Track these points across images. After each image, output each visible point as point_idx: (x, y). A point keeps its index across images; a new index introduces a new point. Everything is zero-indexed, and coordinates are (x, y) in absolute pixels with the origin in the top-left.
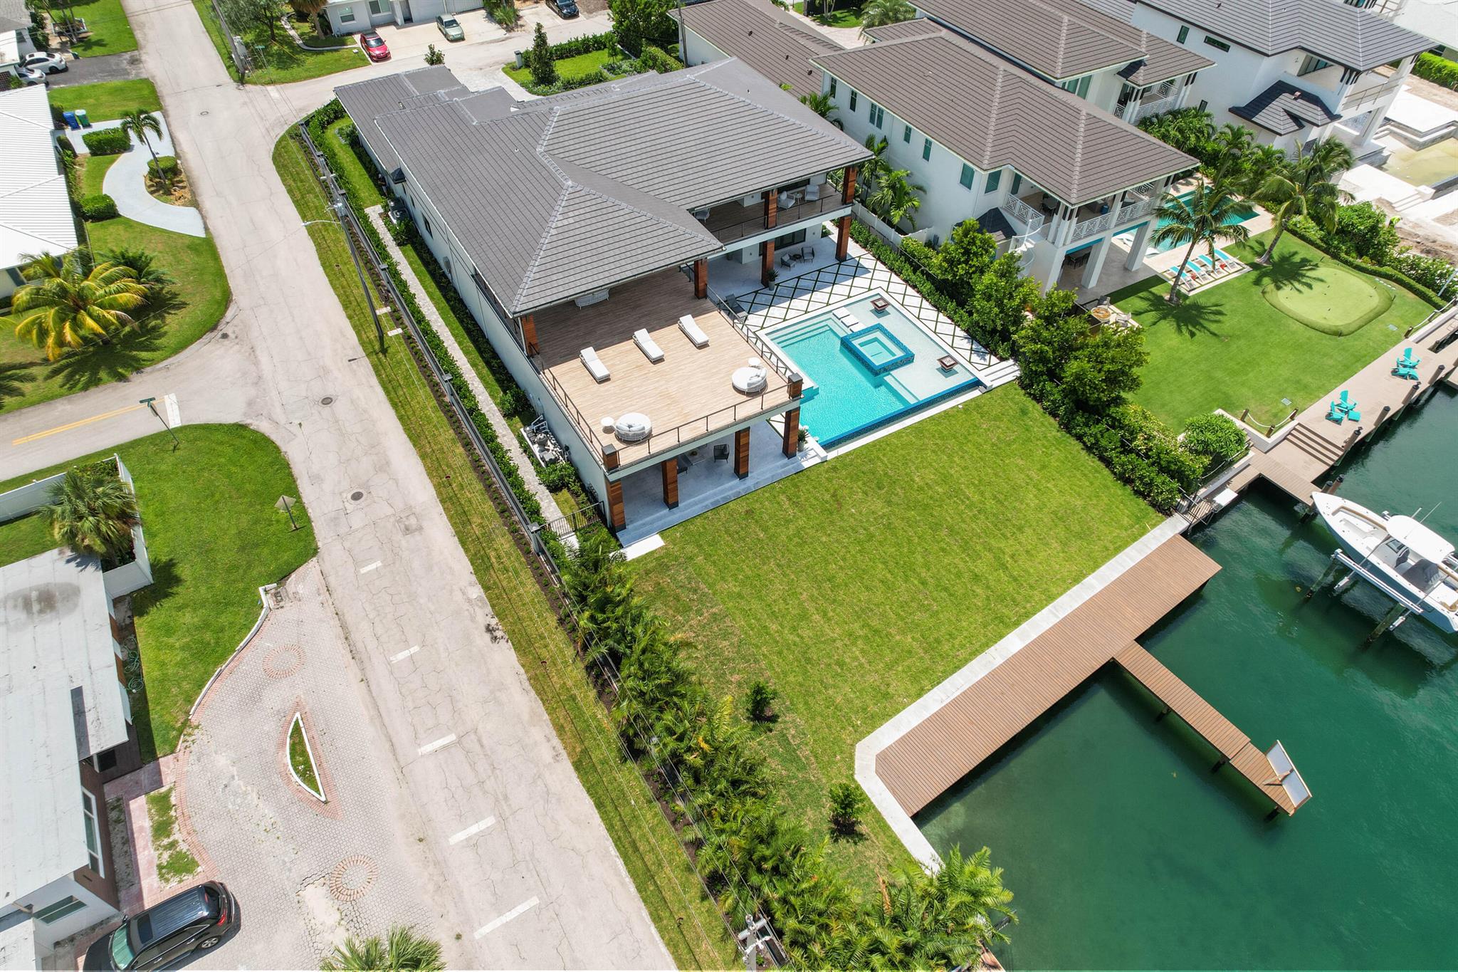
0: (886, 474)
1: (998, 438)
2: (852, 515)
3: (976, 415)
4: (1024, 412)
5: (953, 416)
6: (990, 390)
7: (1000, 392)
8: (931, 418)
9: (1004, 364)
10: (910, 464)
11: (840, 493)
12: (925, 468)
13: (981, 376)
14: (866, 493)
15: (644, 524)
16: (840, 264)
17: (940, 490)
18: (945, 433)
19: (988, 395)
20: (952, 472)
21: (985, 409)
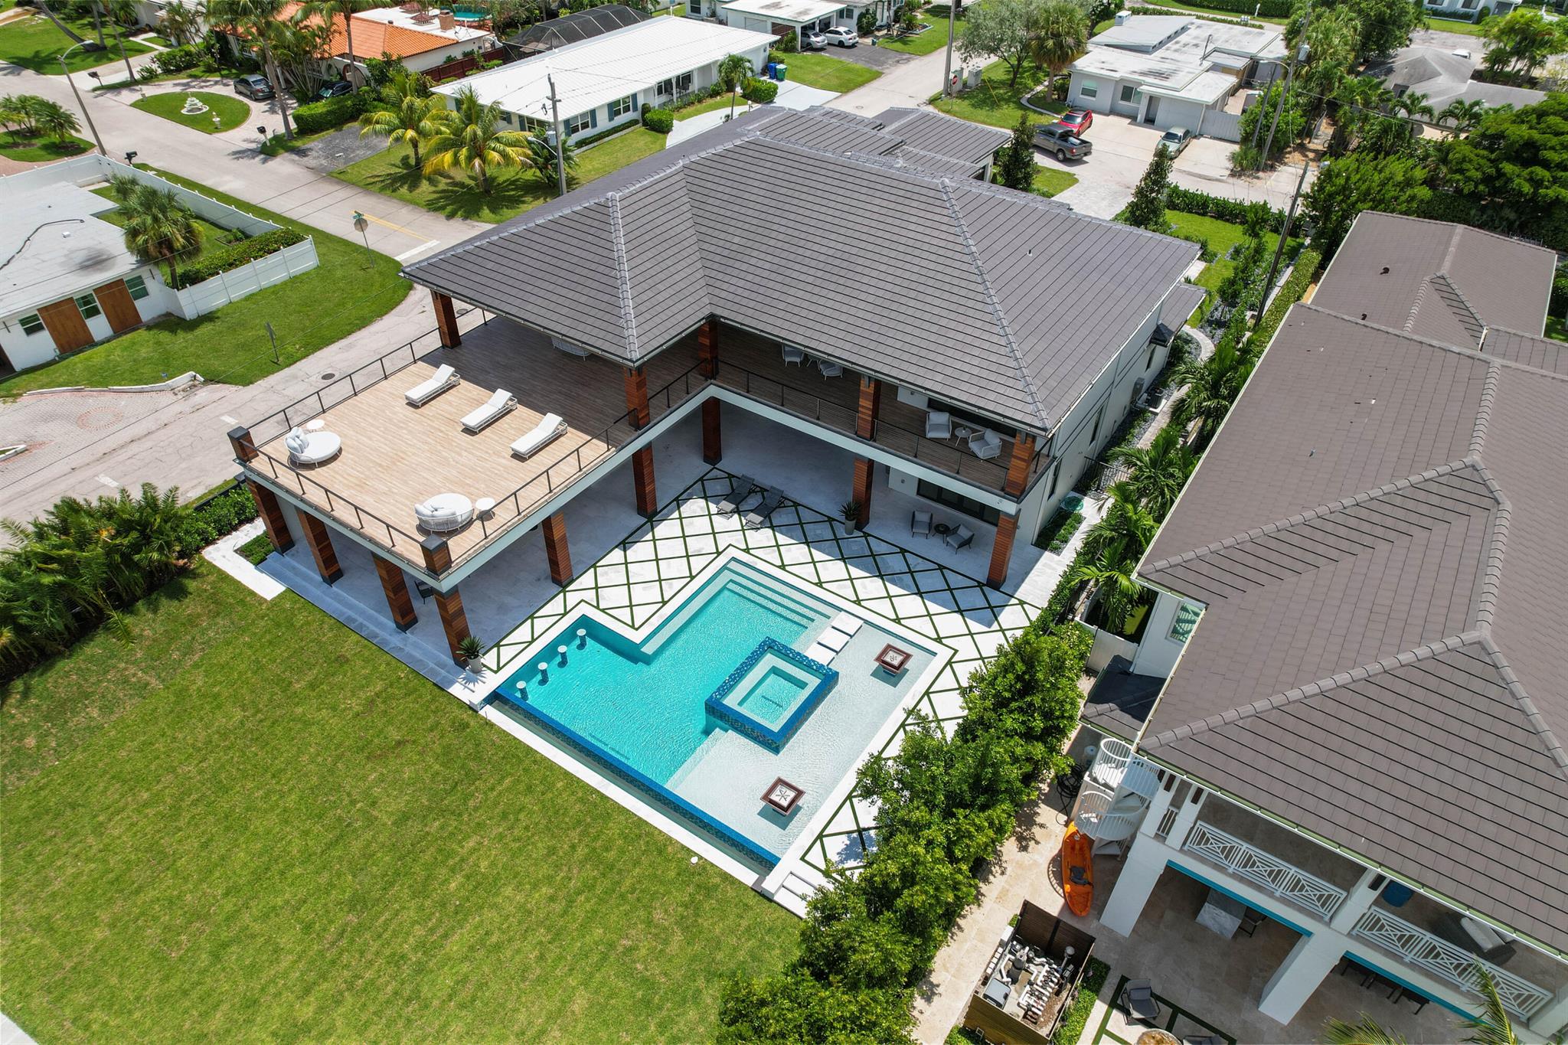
0: (470, 794)
2: (364, 777)
3: (682, 892)
5: (662, 853)
6: (765, 896)
10: (506, 823)
11: (408, 747)
13: (787, 864)
14: (417, 780)
15: (294, 568)
16: (979, 584)
17: (454, 885)
20: (508, 890)
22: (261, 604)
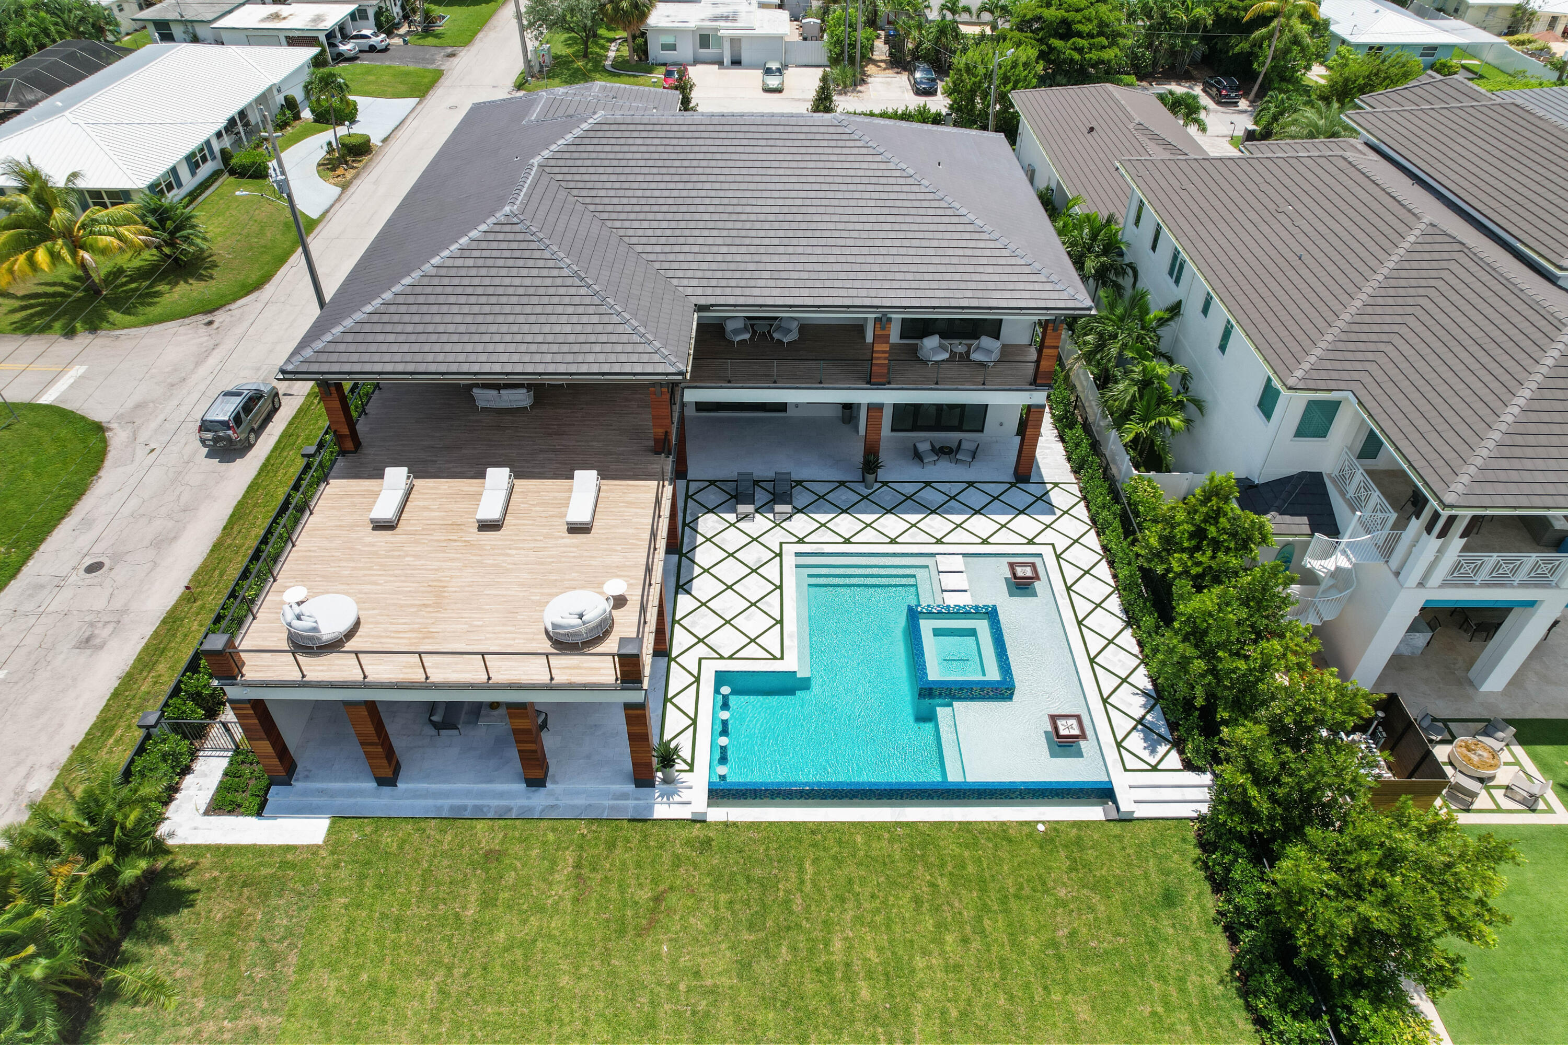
0: (787, 902)
1: (1072, 934)
2: (656, 957)
3: (1060, 862)
4: (1169, 899)
5: (1010, 840)
6: (1127, 820)
7: (1145, 832)
8: (965, 826)
9: (1191, 777)
10: (850, 905)
11: (672, 898)
12: (872, 926)
13: (1121, 783)
14: (716, 924)
15: (322, 792)
16: (1013, 485)
17: (865, 994)
18: (971, 869)
19: (1116, 829)
20: (920, 962)
21: (1091, 854)
22: (315, 854)
